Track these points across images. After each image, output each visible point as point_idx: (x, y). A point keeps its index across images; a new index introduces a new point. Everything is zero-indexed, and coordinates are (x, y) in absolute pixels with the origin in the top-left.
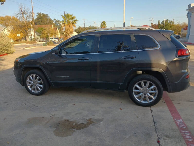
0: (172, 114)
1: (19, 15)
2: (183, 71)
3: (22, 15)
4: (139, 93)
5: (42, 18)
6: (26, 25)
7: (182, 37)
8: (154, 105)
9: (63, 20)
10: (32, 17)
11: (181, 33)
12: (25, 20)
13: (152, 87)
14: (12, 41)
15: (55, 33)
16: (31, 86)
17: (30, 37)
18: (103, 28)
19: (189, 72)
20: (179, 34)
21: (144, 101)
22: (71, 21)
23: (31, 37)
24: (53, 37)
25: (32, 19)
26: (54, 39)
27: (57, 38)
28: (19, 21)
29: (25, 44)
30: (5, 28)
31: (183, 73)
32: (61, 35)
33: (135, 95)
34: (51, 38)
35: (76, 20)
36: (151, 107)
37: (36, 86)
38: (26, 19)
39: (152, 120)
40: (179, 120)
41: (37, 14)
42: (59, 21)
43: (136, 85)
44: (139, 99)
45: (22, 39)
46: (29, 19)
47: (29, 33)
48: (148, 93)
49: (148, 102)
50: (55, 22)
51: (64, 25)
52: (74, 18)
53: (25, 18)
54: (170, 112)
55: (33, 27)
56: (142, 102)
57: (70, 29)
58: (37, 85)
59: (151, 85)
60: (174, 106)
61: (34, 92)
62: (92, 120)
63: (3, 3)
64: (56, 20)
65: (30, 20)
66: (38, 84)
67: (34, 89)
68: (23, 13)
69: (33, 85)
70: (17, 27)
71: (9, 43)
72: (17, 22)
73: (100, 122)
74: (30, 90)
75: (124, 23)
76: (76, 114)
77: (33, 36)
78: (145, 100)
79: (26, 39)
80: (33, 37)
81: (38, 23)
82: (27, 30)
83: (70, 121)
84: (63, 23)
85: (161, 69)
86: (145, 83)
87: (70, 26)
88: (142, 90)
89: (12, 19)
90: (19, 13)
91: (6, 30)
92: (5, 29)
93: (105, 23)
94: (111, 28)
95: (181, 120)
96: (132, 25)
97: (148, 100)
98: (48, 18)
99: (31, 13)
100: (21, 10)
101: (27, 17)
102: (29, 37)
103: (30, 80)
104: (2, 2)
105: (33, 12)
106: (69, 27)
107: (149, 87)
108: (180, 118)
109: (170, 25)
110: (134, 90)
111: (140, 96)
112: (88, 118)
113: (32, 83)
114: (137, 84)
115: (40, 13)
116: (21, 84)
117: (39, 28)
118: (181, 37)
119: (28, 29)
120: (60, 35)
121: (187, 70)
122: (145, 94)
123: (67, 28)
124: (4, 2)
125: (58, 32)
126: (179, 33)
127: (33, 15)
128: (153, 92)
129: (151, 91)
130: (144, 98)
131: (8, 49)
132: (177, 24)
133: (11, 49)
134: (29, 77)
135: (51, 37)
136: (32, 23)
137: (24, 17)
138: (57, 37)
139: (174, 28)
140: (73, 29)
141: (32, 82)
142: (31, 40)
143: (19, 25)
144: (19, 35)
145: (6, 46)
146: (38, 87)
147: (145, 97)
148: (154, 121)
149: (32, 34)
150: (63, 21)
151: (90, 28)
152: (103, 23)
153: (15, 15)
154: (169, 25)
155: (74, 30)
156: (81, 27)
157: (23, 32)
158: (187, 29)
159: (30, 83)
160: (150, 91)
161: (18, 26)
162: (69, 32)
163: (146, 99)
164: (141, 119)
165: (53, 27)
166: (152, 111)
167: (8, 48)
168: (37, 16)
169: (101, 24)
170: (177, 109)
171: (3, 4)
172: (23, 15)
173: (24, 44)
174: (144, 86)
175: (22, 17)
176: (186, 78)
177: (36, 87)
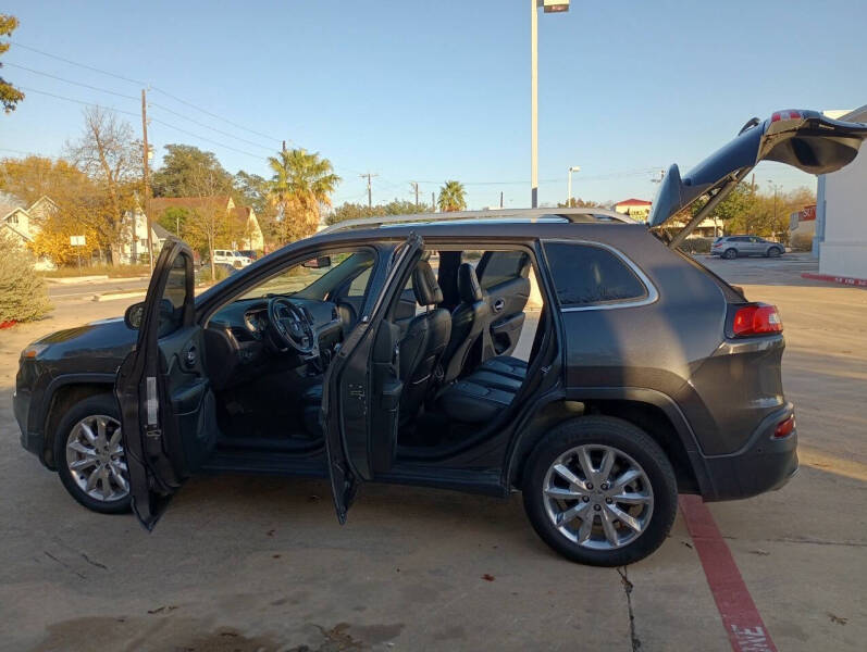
0: (718, 601)
1: (85, 153)
2: (763, 402)
3: (96, 154)
4: (573, 503)
5: (187, 168)
6: (115, 199)
7: (794, 251)
8: (641, 558)
9: (275, 177)
10: (142, 165)
11: (791, 234)
12: (110, 178)
13: (628, 476)
14: (46, 265)
15: (243, 233)
16: (86, 472)
17: (128, 249)
18: (449, 211)
19: (790, 406)
20: (783, 237)
21: (593, 539)
22: (311, 180)
23: (134, 249)
24: (232, 249)
25: (140, 172)
26: (237, 255)
27: (248, 254)
28: (82, 179)
29: (106, 277)
30: (19, 211)
31: (763, 413)
32: (266, 240)
33: (555, 512)
34: (222, 254)
35: (333, 178)
36: (629, 567)
37: (108, 467)
38: (114, 173)
39: (627, 629)
40: (748, 632)
41: (167, 152)
42: (257, 181)
43: (556, 467)
44: (575, 532)
45: (94, 256)
46: (128, 173)
47: (126, 233)
48: (610, 503)
49: (612, 543)
50: (241, 184)
51: (281, 197)
52: (323, 169)
53: (112, 167)
54: (713, 590)
55: (144, 207)
56: (587, 543)
57: (307, 215)
58: (115, 466)
59: (622, 466)
60: (734, 565)
61: (99, 497)
62: (348, 632)
63: (12, 104)
64: (247, 177)
65: (134, 174)
66: (117, 462)
67: (99, 484)
68: (100, 148)
69: (94, 468)
70: (73, 206)
71: (27, 272)
72: (76, 184)
73: (384, 643)
74: (81, 490)
75: (535, 192)
76: (280, 603)
77: (143, 244)
78: (599, 535)
79: (109, 256)
80: (141, 249)
81: (169, 190)
82: (118, 217)
83: (248, 636)
84: (275, 191)
85: (661, 394)
86: (597, 458)
87: (303, 201)
88: (584, 487)
89: (55, 170)
90: (84, 145)
91: (23, 219)
92: (19, 214)
93: (457, 190)
94: (487, 210)
95: (759, 629)
96: (577, 200)
97: (615, 534)
98: (213, 167)
99: (137, 147)
100: (93, 134)
101: (119, 164)
102: (123, 250)
103: (81, 442)
104: (11, 99)
105: (149, 142)
106: (299, 206)
107: (615, 475)
108: (754, 621)
109: (740, 200)
110: (547, 488)
111: (578, 517)
112: (329, 624)
113: (91, 456)
114: (560, 459)
115: (183, 147)
116: (42, 459)
117: (171, 208)
118: (788, 250)
119: (123, 213)
120: (261, 239)
121: (779, 400)
122: (600, 509)
123: (293, 209)
124: (19, 101)
125: (252, 228)
126: (780, 235)
127: (145, 157)
128: (635, 497)
129: (624, 493)
130: (595, 524)
131: (18, 302)
132: (769, 197)
133: (35, 302)
134: (81, 427)
135: (221, 247)
136: (138, 188)
137: (105, 165)
138: (247, 248)
139: (757, 212)
140: (317, 214)
141: (92, 452)
142: (134, 259)
143: (82, 195)
144: (78, 241)
145: (14, 287)
146: (120, 476)
147: (598, 521)
148: (633, 634)
149: (138, 233)
150: (276, 180)
151: (392, 210)
152: (452, 190)
153: (66, 154)
154: (736, 199)
155: (322, 219)
156: (353, 206)
157: (98, 229)
158: (813, 217)
159: (81, 456)
160: (621, 493)
161: (79, 202)
162: (298, 228)
163: (603, 531)
164: (578, 627)
165: (231, 204)
166: (629, 587)
167: (20, 297)
168: (165, 157)
169: (444, 193)
170: (744, 578)
171: (13, 108)
172: (101, 154)
173: (104, 279)
174: (593, 471)
175: (99, 164)
176: (778, 435)
177: (107, 474)
